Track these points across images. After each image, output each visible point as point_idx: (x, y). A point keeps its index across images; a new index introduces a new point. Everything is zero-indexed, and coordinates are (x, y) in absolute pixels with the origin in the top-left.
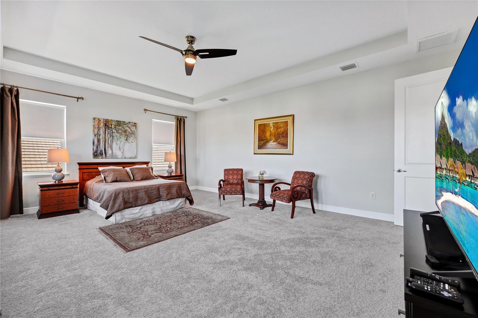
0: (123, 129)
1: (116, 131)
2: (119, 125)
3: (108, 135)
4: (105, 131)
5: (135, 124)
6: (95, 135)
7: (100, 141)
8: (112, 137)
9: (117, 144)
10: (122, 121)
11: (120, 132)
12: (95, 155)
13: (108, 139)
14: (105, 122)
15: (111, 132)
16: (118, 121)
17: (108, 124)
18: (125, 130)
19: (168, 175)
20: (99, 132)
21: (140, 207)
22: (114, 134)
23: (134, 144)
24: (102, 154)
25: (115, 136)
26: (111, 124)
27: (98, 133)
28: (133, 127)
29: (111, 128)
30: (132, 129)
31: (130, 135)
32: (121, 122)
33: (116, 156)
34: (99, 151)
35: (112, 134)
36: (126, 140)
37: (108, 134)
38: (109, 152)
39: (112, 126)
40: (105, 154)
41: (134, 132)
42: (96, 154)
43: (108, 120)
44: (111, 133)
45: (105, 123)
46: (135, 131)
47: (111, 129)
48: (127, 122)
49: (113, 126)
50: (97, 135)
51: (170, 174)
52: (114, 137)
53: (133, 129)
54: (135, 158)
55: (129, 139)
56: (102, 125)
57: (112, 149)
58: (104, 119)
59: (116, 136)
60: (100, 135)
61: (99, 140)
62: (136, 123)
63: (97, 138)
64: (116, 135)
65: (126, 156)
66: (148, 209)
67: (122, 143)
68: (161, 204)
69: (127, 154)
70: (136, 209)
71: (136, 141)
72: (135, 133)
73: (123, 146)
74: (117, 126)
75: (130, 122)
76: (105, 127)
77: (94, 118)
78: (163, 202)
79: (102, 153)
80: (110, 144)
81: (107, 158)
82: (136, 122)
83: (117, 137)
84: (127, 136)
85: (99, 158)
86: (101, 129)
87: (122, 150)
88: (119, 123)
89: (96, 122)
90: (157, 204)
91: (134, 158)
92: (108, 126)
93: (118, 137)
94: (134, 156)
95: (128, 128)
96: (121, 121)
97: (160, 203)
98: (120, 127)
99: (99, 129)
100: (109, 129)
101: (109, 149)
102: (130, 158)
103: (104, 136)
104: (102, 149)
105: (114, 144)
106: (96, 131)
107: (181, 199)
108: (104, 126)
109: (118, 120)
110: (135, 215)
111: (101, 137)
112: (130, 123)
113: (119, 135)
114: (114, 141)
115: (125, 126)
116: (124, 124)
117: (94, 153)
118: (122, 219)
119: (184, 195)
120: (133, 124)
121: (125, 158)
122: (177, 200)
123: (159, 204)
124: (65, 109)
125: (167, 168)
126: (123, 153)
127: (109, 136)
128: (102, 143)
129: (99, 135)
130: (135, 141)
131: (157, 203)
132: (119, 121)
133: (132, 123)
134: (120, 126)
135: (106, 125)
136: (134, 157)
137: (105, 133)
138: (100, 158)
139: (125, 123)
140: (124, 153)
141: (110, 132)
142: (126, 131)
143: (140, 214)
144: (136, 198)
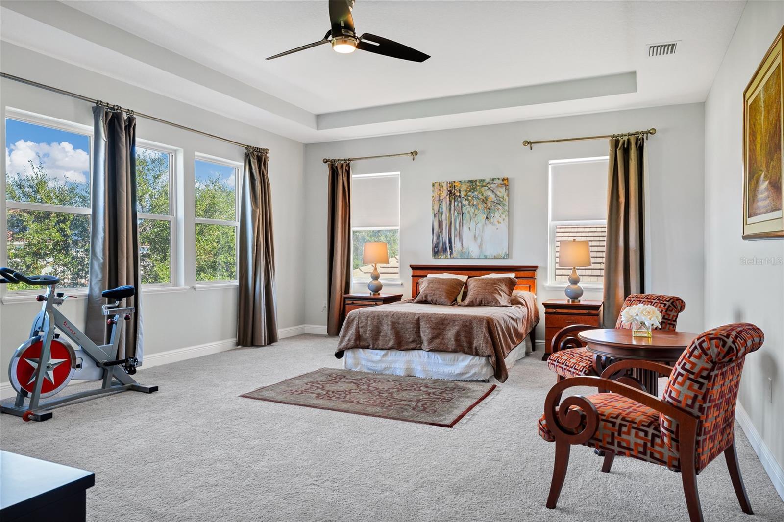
0: (480, 196)
1: (468, 202)
2: (473, 189)
3: (454, 212)
4: (450, 204)
5: (505, 182)
6: (435, 215)
7: (443, 225)
8: (461, 216)
9: (469, 228)
10: (479, 180)
11: (475, 203)
12: (436, 253)
13: (455, 220)
14: (450, 187)
15: (460, 205)
16: (471, 181)
17: (455, 190)
18: (485, 198)
19: (569, 301)
20: (440, 209)
21: (383, 352)
22: (464, 208)
23: (504, 227)
24: (445, 250)
25: (466, 212)
26: (460, 190)
27: (439, 211)
28: (500, 189)
29: (460, 197)
30: (498, 193)
31: (495, 206)
32: (477, 183)
33: (469, 253)
34: (441, 245)
35: (462, 209)
36: (487, 218)
37: (455, 210)
38: (457, 246)
39: (461, 192)
40: (450, 249)
41: (503, 198)
42: (436, 250)
43: (455, 182)
44: (459, 207)
45: (449, 189)
46: (505, 197)
47: (459, 200)
48: (488, 180)
49: (463, 194)
50: (438, 214)
51: (573, 301)
52: (464, 214)
53: (501, 192)
54: (507, 256)
55: (493, 215)
56: (445, 194)
57: (461, 240)
58: (447, 182)
59: (469, 212)
60: (442, 214)
61: (440, 224)
62: (507, 179)
63: (438, 220)
64: (468, 210)
65: (488, 253)
66: (398, 360)
67: (479, 225)
68: (424, 358)
69: (490, 251)
70: (377, 354)
71: (507, 219)
72: (504, 202)
73: (481, 231)
74: (470, 191)
75: (493, 180)
76: (449, 197)
77: (433, 183)
78: (428, 355)
79: (446, 248)
80: (458, 231)
81: (453, 258)
82: (505, 177)
83: (470, 214)
84: (488, 210)
85: (440, 258)
86: (444, 203)
87: (479, 241)
88: (473, 185)
89: (436, 190)
90: (416, 355)
91: (504, 258)
92: (454, 194)
93: (472, 214)
94: (504, 252)
95: (489, 193)
96: (476, 181)
97: (422, 355)
98: (476, 193)
99: (440, 201)
100: (456, 199)
101: (457, 239)
102: (495, 258)
103: (448, 215)
104: (445, 240)
105: (465, 228)
106: (436, 207)
107: (472, 357)
108: (447, 195)
109: (470, 179)
110: (374, 365)
111: (444, 216)
112: (495, 182)
113: (473, 210)
114: (464, 222)
115: (484, 189)
116: (482, 186)
117: (434, 248)
118: (356, 365)
119: (476, 348)
120: (500, 182)
121: (486, 257)
122: (462, 356)
123: (420, 357)
124: (400, 178)
125: (568, 284)
126: (480, 246)
127: (456, 213)
128: (446, 229)
129: (440, 215)
130: (504, 220)
131: (416, 351)
132: (473, 181)
133: (499, 179)
134: (475, 191)
135: (450, 192)
136: (503, 256)
137: (450, 209)
138: (443, 257)
139: (484, 184)
140: (484, 246)
141: (458, 205)
142: (487, 200)
143: (384, 365)
144: (377, 334)
